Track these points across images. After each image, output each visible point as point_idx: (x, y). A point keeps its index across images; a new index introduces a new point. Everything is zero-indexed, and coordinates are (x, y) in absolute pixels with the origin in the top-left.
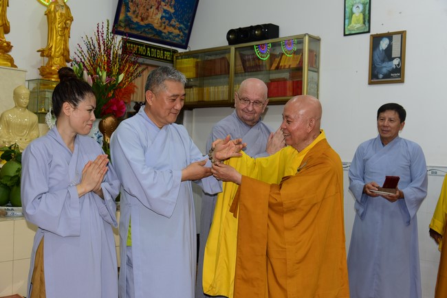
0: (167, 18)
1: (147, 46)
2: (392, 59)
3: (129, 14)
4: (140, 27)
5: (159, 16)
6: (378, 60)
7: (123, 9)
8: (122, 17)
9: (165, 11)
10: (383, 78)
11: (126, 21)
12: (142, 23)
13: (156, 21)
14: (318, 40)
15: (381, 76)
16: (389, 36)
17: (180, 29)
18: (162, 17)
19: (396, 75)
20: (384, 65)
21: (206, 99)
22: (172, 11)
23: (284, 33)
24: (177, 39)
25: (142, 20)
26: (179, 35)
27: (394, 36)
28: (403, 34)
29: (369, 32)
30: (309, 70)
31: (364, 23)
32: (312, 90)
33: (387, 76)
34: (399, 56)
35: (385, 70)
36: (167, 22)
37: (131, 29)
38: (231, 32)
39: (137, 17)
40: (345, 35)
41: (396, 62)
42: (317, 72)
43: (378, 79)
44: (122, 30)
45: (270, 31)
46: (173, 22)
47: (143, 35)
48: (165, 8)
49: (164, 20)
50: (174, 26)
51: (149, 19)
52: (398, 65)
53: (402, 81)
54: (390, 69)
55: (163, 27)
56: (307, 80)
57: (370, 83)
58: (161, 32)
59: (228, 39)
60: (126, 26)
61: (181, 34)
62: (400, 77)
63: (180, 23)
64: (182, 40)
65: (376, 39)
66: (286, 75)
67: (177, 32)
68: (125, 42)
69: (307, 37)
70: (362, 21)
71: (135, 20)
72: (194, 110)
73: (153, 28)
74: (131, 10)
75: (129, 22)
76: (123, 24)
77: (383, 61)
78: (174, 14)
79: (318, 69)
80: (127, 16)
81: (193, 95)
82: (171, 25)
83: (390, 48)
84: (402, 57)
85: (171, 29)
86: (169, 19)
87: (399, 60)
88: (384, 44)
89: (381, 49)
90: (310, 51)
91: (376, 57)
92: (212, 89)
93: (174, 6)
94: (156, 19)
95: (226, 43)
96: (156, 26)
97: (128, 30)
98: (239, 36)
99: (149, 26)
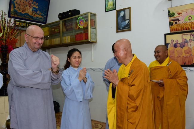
0: (35, 11)
1: (26, 23)
2: (125, 20)
3: (15, 9)
4: (22, 15)
5: (31, 10)
6: (120, 21)
7: (12, 6)
8: (12, 10)
9: (34, 8)
10: (122, 29)
12: (23, 13)
13: (30, 12)
14: (95, 15)
15: (121, 28)
16: (124, 10)
17: (42, 15)
18: (32, 10)
20: (122, 23)
21: (53, 44)
22: (37, 8)
23: (81, 13)
24: (41, 20)
25: (23, 11)
26: (42, 18)
27: (126, 10)
28: (129, 9)
29: (115, 9)
30: (91, 28)
31: (113, 5)
32: (93, 37)
33: (124, 28)
34: (129, 19)
35: (123, 26)
36: (35, 12)
37: (17, 15)
38: (60, 14)
39: (20, 10)
40: (106, 12)
41: (127, 21)
42: (96, 29)
43: (120, 29)
44: (13, 16)
45: (76, 12)
46: (38, 12)
47: (24, 18)
48: (34, 6)
49: (33, 12)
50: (39, 14)
51: (26, 11)
52: (128, 23)
53: (130, 30)
54: (125, 25)
55: (33, 15)
56: (90, 32)
57: (117, 32)
58: (33, 17)
59: (59, 17)
60: (14, 14)
61: (43, 17)
62: (129, 28)
63: (42, 13)
64: (43, 20)
65: (119, 12)
66: (83, 32)
67: (40, 17)
68: (15, 21)
69: (89, 13)
71: (19, 11)
72: (50, 49)
73: (28, 15)
74: (17, 7)
75: (15, 12)
76: (13, 13)
77: (122, 22)
79: (96, 27)
80: (15, 10)
81: (48, 43)
82: (37, 14)
83: (124, 15)
84: (130, 19)
85: (37, 16)
86: (36, 11)
87: (128, 20)
88: (122, 14)
89: (121, 16)
90: (91, 20)
91: (119, 20)
92: (55, 39)
93: (38, 6)
94: (29, 11)
95: (58, 20)
96: (30, 14)
97: (16, 16)
98: (63, 16)
99: (27, 14)
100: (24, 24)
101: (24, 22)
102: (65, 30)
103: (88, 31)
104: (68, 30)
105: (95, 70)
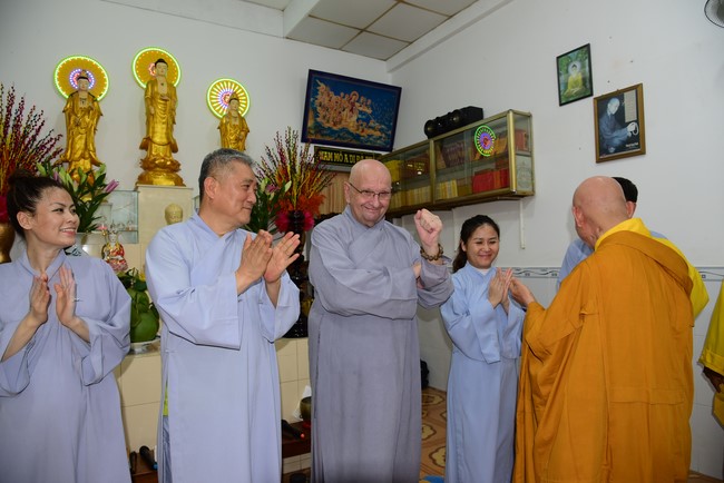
0: (364, 120)
1: (344, 152)
2: (625, 125)
3: (318, 119)
4: (333, 132)
5: (355, 118)
6: (607, 129)
7: (311, 114)
8: (310, 123)
9: (361, 112)
10: (615, 152)
11: (315, 127)
12: (335, 128)
13: (351, 125)
14: (528, 117)
15: (612, 150)
16: (619, 95)
17: (381, 130)
18: (358, 120)
19: (634, 145)
20: (615, 134)
21: (410, 204)
22: (369, 111)
23: (487, 114)
24: (379, 142)
25: (335, 125)
26: (381, 137)
27: (626, 94)
28: (637, 89)
29: (591, 95)
30: (516, 154)
31: (584, 84)
32: (524, 179)
33: (621, 148)
35: (617, 142)
36: (365, 124)
37: (322, 135)
38: (429, 123)
39: (328, 121)
40: (561, 105)
41: (631, 128)
42: (531, 156)
43: (609, 153)
44: (314, 137)
45: (473, 114)
46: (371, 124)
47: (338, 140)
48: (361, 109)
49: (361, 122)
50: (373, 128)
51: (343, 123)
52: (635, 131)
53: (643, 153)
54: (623, 138)
55: (361, 130)
56: (516, 167)
57: (599, 161)
58: (359, 136)
59: (426, 132)
60: (316, 133)
61: (384, 135)
62: (638, 147)
63: (381, 123)
64: (384, 142)
65: (602, 103)
66: (492, 166)
67: (378, 134)
68: (317, 151)
69: (511, 114)
70: (580, 82)
71: (327, 125)
72: (403, 218)
73: (348, 132)
74: (321, 116)
75: (319, 128)
76: (312, 132)
77: (613, 130)
78: (372, 114)
79: (531, 152)
80: (316, 122)
82: (370, 127)
83: (621, 110)
84: (639, 120)
85: (370, 132)
86: (367, 120)
87: (635, 124)
88: (613, 107)
89: (609, 114)
90: (516, 131)
91: (604, 126)
92: (415, 191)
93: (371, 106)
94: (351, 122)
95: (425, 138)
96: (352, 130)
97: (319, 137)
98: (436, 127)
99: (345, 130)
100: (337, 156)
101: (338, 151)
102: (441, 163)
103: (507, 164)
104: (452, 164)
105: (531, 274)
